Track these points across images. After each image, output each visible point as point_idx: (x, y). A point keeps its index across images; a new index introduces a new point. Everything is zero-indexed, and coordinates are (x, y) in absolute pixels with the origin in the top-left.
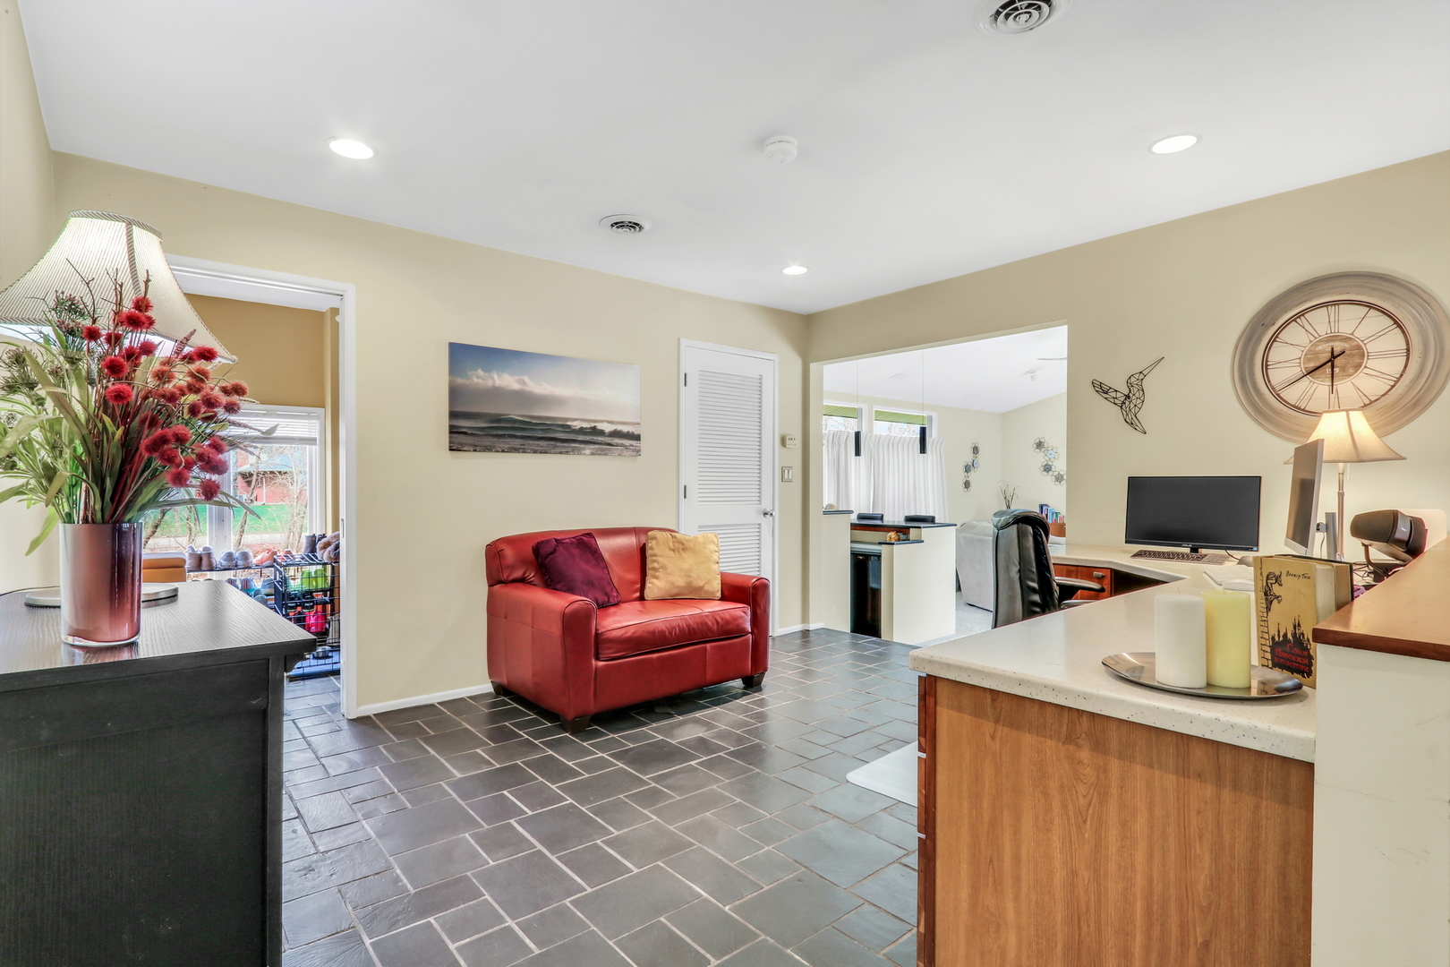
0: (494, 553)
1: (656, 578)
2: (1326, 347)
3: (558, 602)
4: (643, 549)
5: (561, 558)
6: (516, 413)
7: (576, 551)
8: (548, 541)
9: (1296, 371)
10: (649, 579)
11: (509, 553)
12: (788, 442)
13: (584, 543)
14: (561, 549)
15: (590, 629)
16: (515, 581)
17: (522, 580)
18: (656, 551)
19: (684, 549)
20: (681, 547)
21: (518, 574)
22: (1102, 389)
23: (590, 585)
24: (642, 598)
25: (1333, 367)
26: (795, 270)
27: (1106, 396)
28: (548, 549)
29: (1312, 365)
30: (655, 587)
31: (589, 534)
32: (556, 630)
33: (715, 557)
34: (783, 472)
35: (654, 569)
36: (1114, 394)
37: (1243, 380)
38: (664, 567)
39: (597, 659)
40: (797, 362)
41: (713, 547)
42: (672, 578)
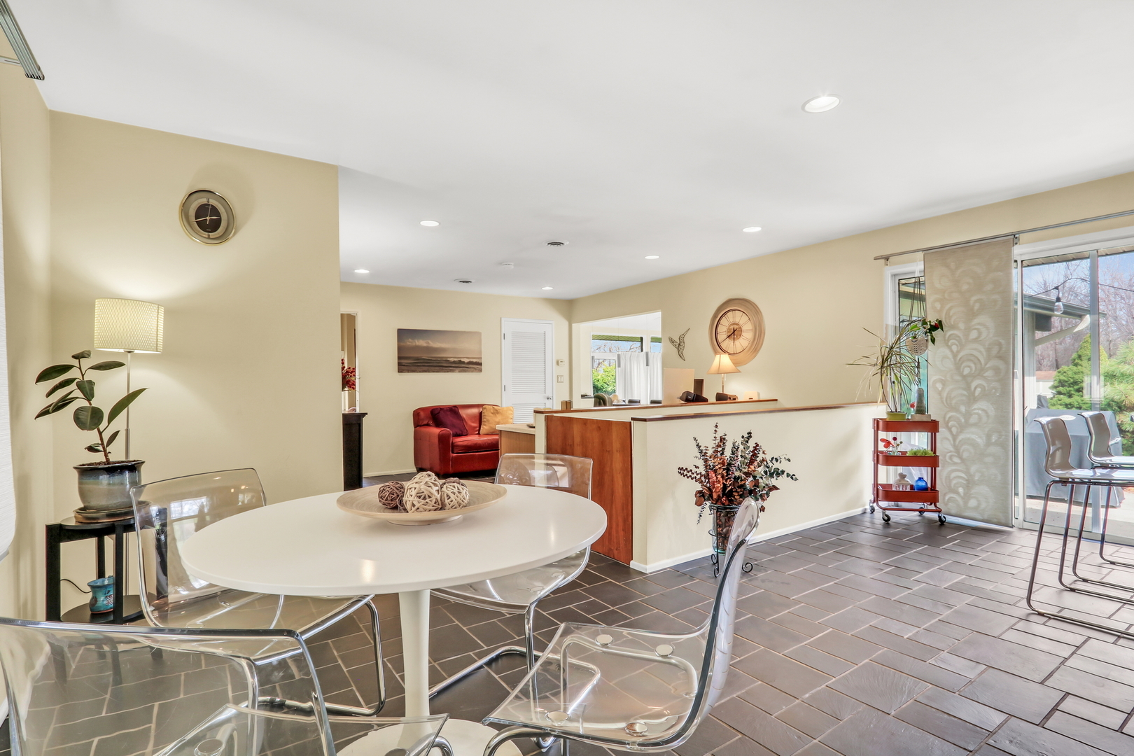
0: (416, 414)
1: (485, 425)
2: (732, 327)
3: (436, 431)
4: (481, 413)
5: (442, 415)
6: (425, 356)
7: (449, 413)
8: (437, 409)
9: (725, 336)
10: (482, 426)
11: (422, 414)
12: (560, 363)
13: (454, 410)
14: (442, 412)
15: (449, 441)
16: (425, 425)
17: (428, 425)
18: (486, 414)
19: (498, 413)
20: (496, 412)
21: (425, 422)
22: (672, 341)
23: (452, 426)
24: (479, 434)
25: (734, 335)
26: (547, 288)
27: (673, 344)
28: (436, 412)
29: (729, 334)
30: (484, 428)
31: (455, 406)
32: (436, 440)
33: (511, 416)
34: (558, 378)
35: (484, 421)
36: (675, 344)
37: (711, 339)
38: (488, 421)
39: (453, 453)
40: (566, 323)
41: (511, 412)
42: (491, 425)
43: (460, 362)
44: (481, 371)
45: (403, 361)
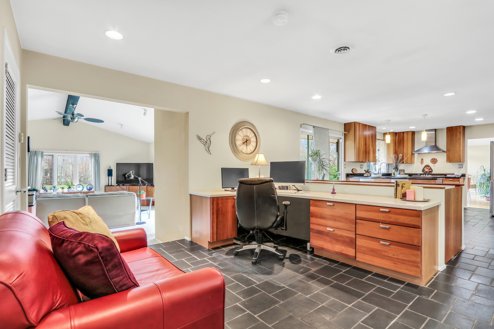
2: (246, 138)
9: (241, 142)
22: (200, 138)
25: (247, 143)
27: (201, 141)
29: (244, 142)
36: (203, 141)
37: (232, 143)
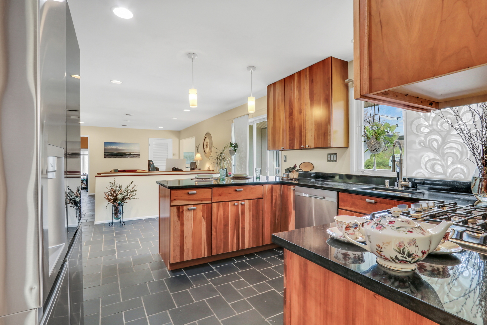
2: (207, 143)
6: (115, 152)
9: (205, 146)
12: (175, 155)
22: (197, 148)
40: (177, 140)
43: (130, 154)
44: (139, 157)
45: (106, 154)
